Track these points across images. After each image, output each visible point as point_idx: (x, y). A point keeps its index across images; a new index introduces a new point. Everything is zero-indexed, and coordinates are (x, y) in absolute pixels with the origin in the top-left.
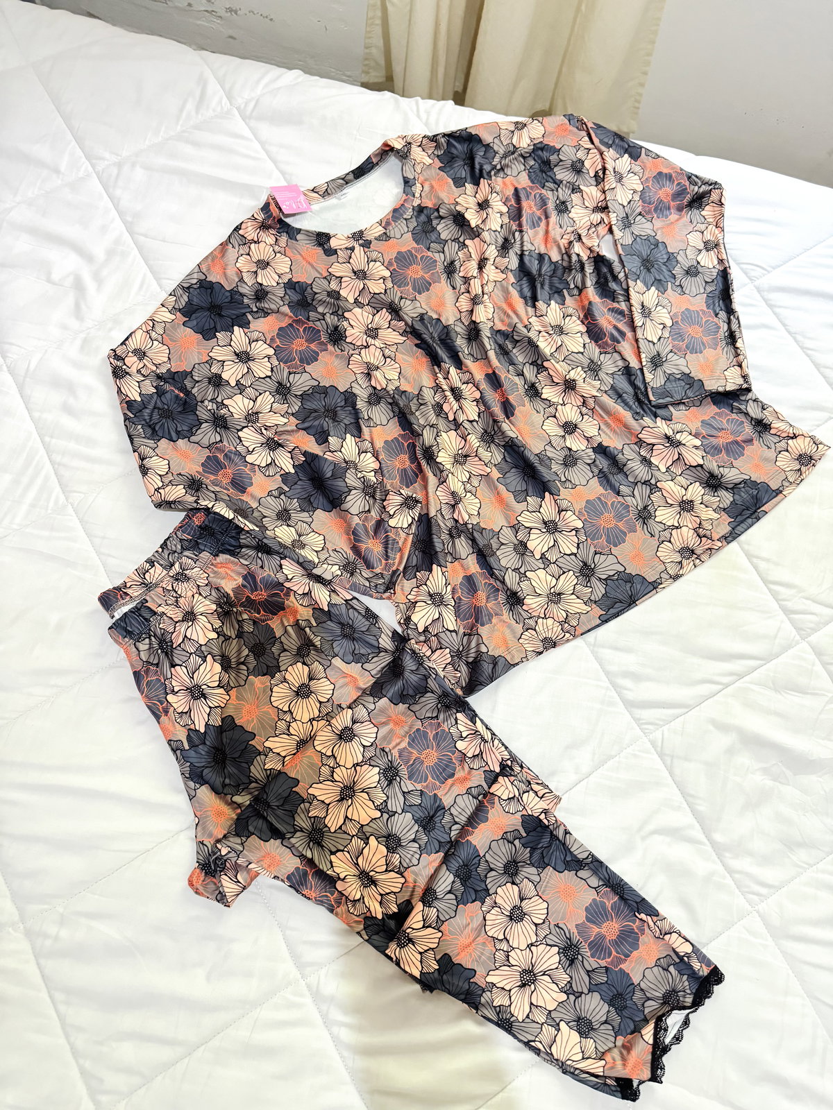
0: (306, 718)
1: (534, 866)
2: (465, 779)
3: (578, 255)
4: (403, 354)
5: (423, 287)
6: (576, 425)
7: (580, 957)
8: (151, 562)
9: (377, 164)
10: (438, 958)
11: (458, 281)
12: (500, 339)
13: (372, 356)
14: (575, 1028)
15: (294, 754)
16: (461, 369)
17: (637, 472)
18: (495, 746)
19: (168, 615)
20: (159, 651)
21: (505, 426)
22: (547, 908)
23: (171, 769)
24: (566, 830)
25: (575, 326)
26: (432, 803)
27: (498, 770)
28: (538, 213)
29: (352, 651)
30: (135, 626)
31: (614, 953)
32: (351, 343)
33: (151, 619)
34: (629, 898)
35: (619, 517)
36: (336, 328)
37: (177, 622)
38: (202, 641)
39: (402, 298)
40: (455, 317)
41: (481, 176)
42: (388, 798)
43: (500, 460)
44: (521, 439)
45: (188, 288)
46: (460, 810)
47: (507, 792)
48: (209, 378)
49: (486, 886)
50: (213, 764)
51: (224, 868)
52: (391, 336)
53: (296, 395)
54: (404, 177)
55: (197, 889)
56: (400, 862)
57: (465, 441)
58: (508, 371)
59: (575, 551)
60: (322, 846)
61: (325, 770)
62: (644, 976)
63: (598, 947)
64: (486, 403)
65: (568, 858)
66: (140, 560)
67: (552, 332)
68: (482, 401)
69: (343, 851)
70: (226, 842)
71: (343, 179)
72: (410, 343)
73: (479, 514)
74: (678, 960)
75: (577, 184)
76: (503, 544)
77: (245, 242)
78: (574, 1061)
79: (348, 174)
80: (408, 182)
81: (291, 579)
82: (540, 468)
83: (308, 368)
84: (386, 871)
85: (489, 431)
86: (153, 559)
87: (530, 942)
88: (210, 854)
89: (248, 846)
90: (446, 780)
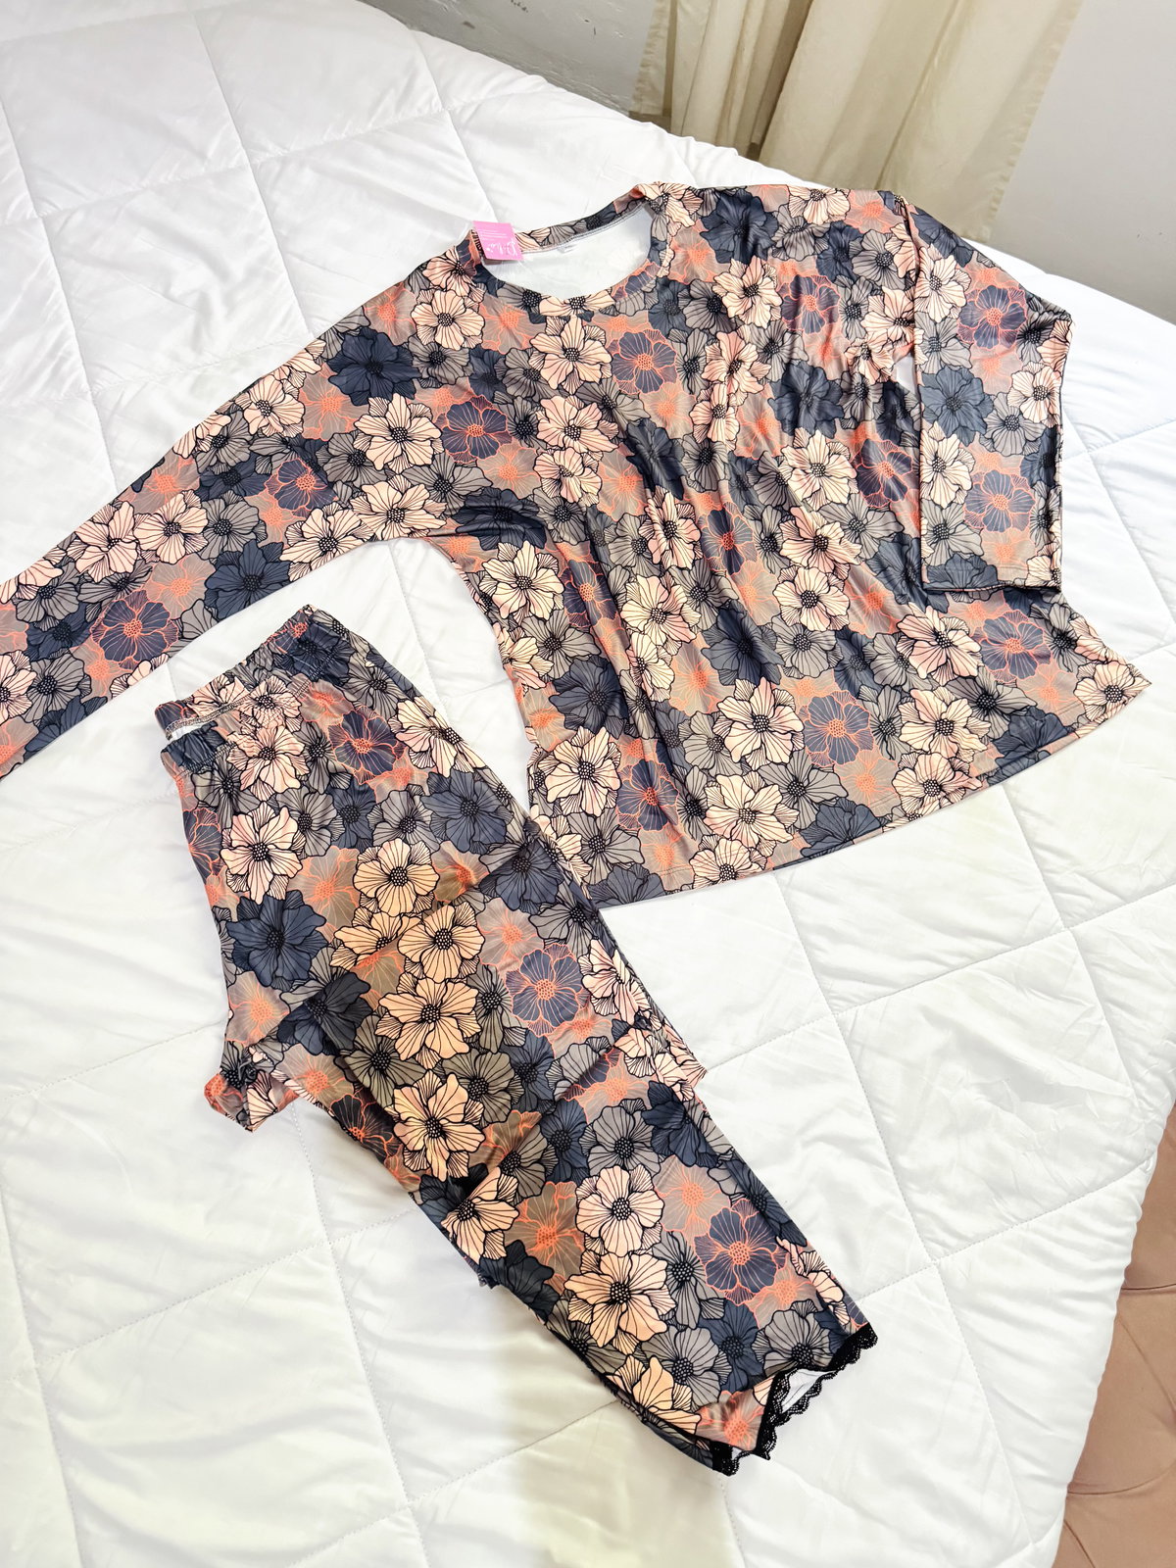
0: (395, 911)
1: (654, 1151)
2: (587, 1025)
3: (863, 376)
4: (609, 465)
5: (650, 383)
6: (818, 597)
7: (693, 1280)
8: (231, 676)
9: (621, 214)
10: (507, 1243)
11: (699, 384)
12: (740, 469)
13: (570, 461)
14: (670, 1369)
15: (371, 954)
16: (681, 499)
17: (887, 672)
18: (633, 991)
19: (241, 747)
20: (222, 791)
21: (725, 583)
22: (662, 1209)
23: (210, 943)
24: (704, 1112)
25: (842, 468)
26: (538, 1047)
27: (631, 1021)
28: (821, 313)
29: (469, 837)
30: (196, 753)
31: (739, 1283)
32: (543, 441)
33: (218, 748)
34: (772, 1216)
35: (853, 726)
36: (527, 417)
37: (250, 758)
38: (279, 788)
39: (620, 393)
40: (686, 429)
41: (754, 252)
42: (482, 1029)
43: (709, 626)
44: (743, 602)
45: (344, 334)
46: (573, 1064)
47: (637, 1048)
48: (350, 455)
49: (588, 1163)
50: (264, 946)
51: (254, 1081)
52: (597, 440)
53: (459, 495)
54: (652, 237)
55: (215, 1101)
56: (483, 1114)
57: (669, 593)
58: (743, 512)
59: (786, 760)
60: (386, 1076)
61: (407, 980)
62: (772, 1320)
63: (719, 1271)
64: (706, 548)
65: (702, 1150)
66: (218, 671)
67: (810, 471)
68: (699, 545)
69: (411, 1086)
70: (263, 1047)
71: (571, 227)
72: (621, 453)
73: (670, 688)
74: (820, 1309)
75: (879, 283)
76: (694, 733)
77: (429, 287)
78: (659, 1409)
79: (579, 221)
80: (657, 244)
81: (408, 729)
82: (759, 643)
83: (481, 462)
84: (462, 1121)
85: (702, 586)
86: (234, 672)
87: (631, 1248)
88: (239, 1060)
89: (289, 1056)
90: (562, 1021)
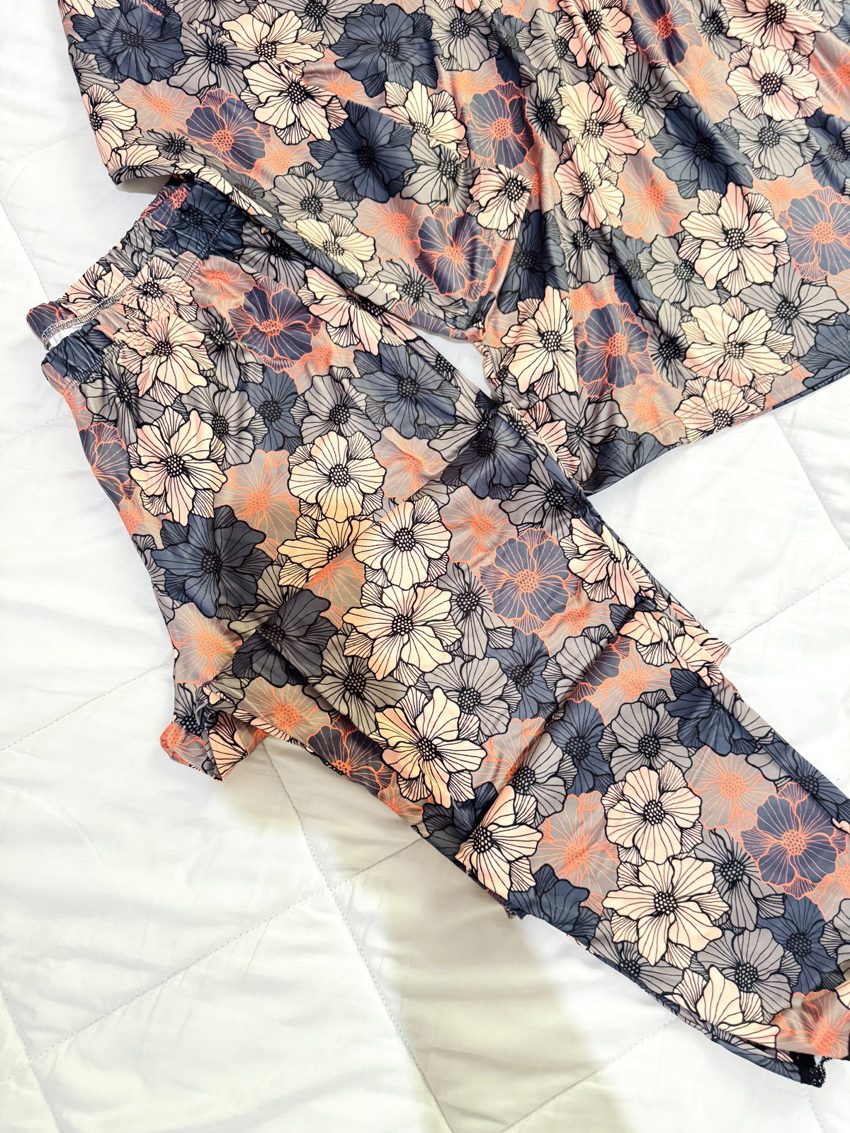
0: (342, 516)
1: (682, 744)
2: (582, 615)
6: (781, 79)
7: (746, 879)
8: (106, 264)
10: (534, 870)
14: (732, 978)
15: (323, 567)
18: (630, 569)
19: (131, 345)
20: (118, 400)
21: (670, 74)
22: (700, 807)
23: (137, 577)
24: (735, 694)
26: (529, 646)
27: (631, 604)
29: (413, 421)
30: (80, 358)
31: (797, 875)
33: (105, 350)
34: (826, 798)
35: (842, 228)
37: (144, 357)
38: (183, 389)
42: (463, 635)
43: (657, 130)
44: (694, 96)
46: (571, 659)
47: (649, 634)
49: (611, 769)
50: (200, 573)
51: (215, 724)
53: (336, 19)
55: (174, 753)
56: (479, 728)
57: (603, 99)
59: (770, 278)
60: (363, 699)
62: (840, 910)
63: (774, 865)
64: (640, 37)
65: (736, 736)
66: (89, 262)
68: (632, 36)
69: (394, 707)
70: (218, 686)
73: (621, 213)
76: (657, 262)
78: (730, 1025)
81: (322, 299)
82: (722, 141)
84: (458, 738)
85: (641, 85)
86: (109, 259)
87: (671, 853)
88: (193, 703)
89: (250, 693)
90: (552, 614)
